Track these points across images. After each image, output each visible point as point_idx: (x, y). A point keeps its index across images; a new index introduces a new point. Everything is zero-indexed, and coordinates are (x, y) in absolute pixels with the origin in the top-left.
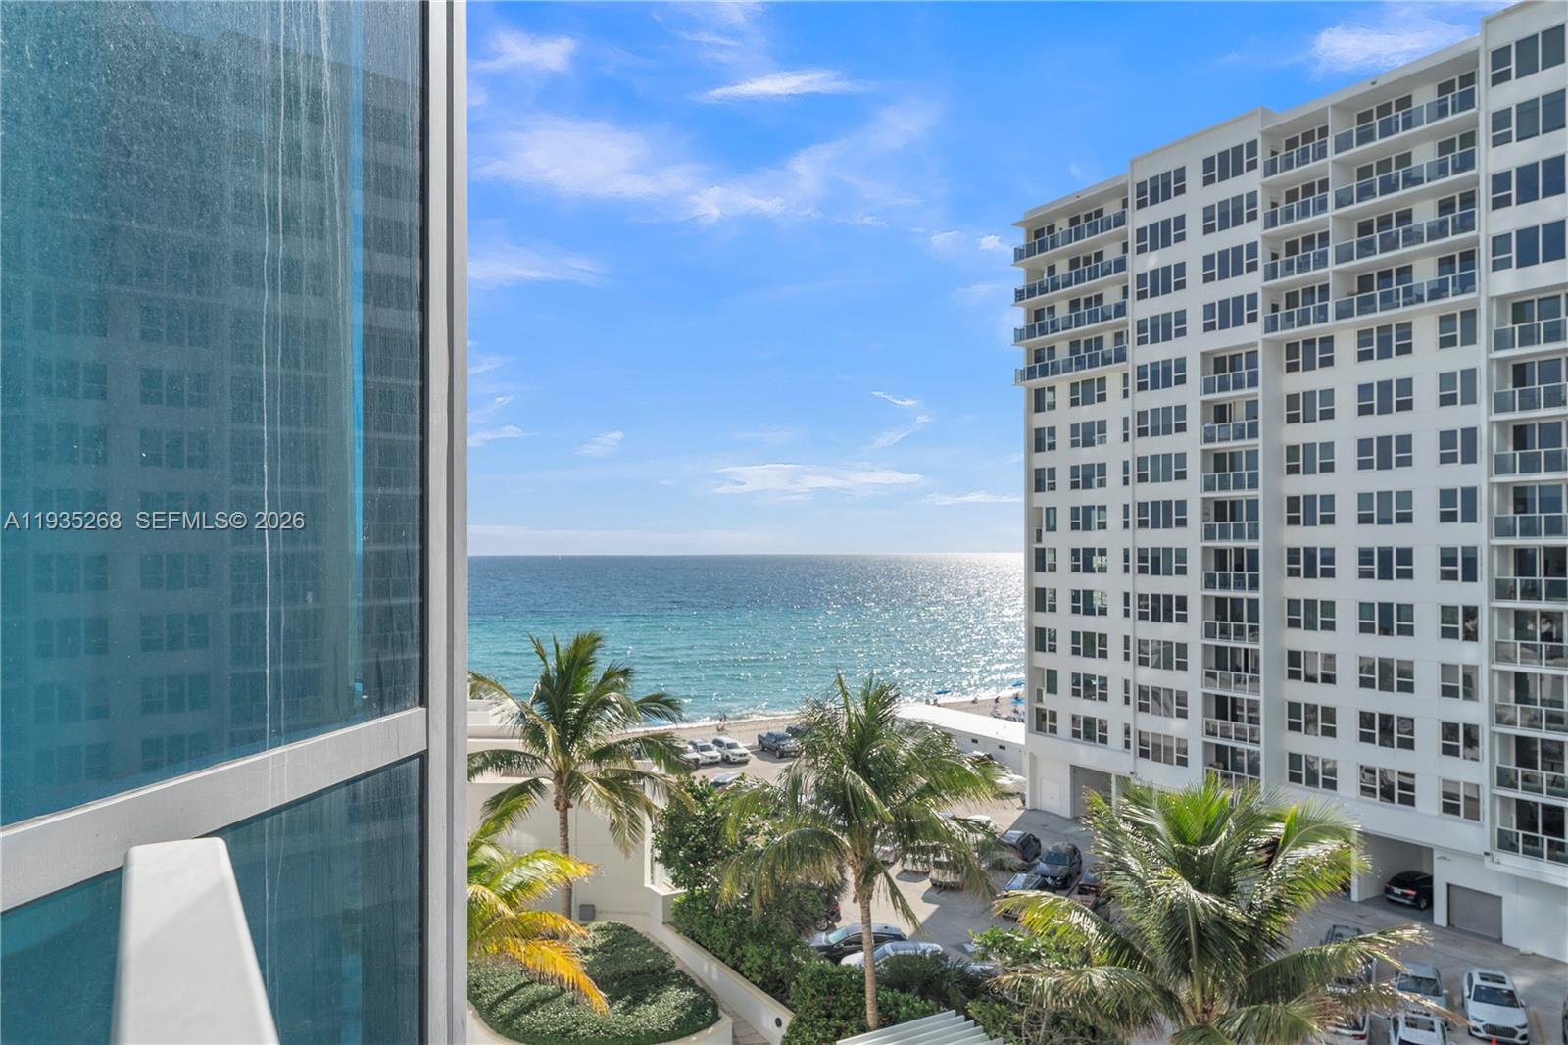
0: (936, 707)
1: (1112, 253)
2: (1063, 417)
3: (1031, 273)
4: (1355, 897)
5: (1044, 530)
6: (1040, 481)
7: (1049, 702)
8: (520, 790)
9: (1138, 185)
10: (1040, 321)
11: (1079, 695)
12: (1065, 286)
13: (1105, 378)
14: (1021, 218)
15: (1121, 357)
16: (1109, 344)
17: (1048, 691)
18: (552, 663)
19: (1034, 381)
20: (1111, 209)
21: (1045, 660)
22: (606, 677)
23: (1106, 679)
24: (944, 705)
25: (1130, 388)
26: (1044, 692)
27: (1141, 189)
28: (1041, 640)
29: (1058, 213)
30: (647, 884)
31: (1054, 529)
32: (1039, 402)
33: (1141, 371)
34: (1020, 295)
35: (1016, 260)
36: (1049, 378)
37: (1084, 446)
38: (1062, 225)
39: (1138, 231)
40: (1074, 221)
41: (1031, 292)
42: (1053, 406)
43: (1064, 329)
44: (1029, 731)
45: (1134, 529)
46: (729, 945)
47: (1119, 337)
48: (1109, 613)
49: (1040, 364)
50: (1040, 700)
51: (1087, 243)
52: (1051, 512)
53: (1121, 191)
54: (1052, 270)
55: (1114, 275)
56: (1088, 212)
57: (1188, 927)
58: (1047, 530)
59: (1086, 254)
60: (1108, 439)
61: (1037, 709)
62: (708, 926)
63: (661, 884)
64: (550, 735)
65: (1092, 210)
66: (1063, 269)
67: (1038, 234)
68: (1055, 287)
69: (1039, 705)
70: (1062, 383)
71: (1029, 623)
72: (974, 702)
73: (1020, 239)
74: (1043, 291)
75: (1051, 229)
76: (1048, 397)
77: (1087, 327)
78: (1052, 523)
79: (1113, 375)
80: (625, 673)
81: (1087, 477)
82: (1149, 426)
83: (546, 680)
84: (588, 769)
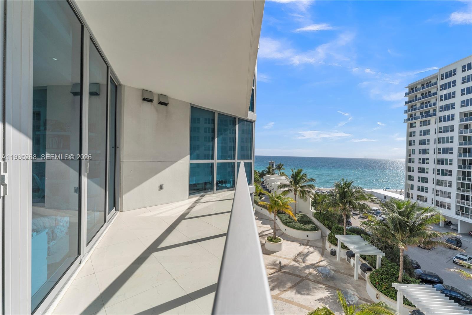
0: (386, 191)
1: (433, 91)
2: (418, 129)
3: (409, 98)
4: (441, 225)
5: (411, 154)
6: (410, 143)
7: (411, 191)
8: (288, 191)
9: (441, 75)
10: (412, 108)
11: (420, 191)
12: (419, 100)
13: (430, 120)
14: (408, 86)
15: (434, 115)
16: (432, 112)
17: (411, 189)
18: (294, 172)
19: (409, 121)
20: (433, 81)
21: (410, 182)
22: (303, 175)
23: (427, 188)
24: (388, 191)
25: (437, 122)
26: (410, 189)
27: (442, 76)
28: (410, 178)
29: (419, 84)
30: (310, 209)
31: (414, 154)
32: (411, 126)
33: (440, 118)
34: (406, 103)
35: (405, 95)
36: (414, 121)
37: (423, 135)
38: (420, 86)
39: (441, 85)
40: (423, 85)
41: (409, 102)
42: (415, 127)
43: (418, 110)
44: (405, 197)
45: (436, 154)
46: (322, 221)
47: (435, 110)
48: (429, 173)
49: (412, 117)
50: (409, 191)
51: (426, 90)
52: (414, 150)
53: (437, 77)
54: (416, 96)
55: (433, 96)
56: (427, 82)
57: (397, 223)
58: (412, 154)
59: (426, 92)
60: (430, 134)
61: (408, 193)
62: (320, 217)
63: (313, 210)
64: (293, 183)
65: (428, 82)
66: (419, 96)
67: (412, 89)
68: (416, 100)
69: (409, 192)
70: (418, 122)
71: (406, 174)
72: (396, 191)
73: (407, 90)
74: (413, 101)
75: (416, 87)
76: (414, 125)
77: (425, 109)
78: (414, 152)
79: (432, 120)
80: (306, 175)
81: (424, 142)
82: (442, 130)
83: (293, 175)
84: (299, 189)
